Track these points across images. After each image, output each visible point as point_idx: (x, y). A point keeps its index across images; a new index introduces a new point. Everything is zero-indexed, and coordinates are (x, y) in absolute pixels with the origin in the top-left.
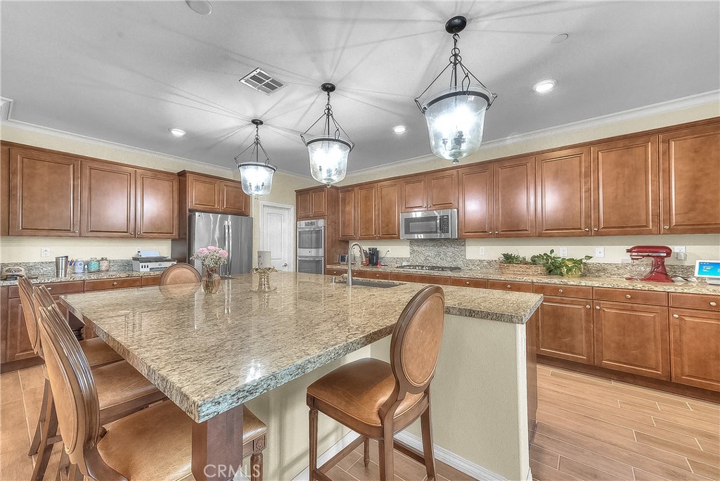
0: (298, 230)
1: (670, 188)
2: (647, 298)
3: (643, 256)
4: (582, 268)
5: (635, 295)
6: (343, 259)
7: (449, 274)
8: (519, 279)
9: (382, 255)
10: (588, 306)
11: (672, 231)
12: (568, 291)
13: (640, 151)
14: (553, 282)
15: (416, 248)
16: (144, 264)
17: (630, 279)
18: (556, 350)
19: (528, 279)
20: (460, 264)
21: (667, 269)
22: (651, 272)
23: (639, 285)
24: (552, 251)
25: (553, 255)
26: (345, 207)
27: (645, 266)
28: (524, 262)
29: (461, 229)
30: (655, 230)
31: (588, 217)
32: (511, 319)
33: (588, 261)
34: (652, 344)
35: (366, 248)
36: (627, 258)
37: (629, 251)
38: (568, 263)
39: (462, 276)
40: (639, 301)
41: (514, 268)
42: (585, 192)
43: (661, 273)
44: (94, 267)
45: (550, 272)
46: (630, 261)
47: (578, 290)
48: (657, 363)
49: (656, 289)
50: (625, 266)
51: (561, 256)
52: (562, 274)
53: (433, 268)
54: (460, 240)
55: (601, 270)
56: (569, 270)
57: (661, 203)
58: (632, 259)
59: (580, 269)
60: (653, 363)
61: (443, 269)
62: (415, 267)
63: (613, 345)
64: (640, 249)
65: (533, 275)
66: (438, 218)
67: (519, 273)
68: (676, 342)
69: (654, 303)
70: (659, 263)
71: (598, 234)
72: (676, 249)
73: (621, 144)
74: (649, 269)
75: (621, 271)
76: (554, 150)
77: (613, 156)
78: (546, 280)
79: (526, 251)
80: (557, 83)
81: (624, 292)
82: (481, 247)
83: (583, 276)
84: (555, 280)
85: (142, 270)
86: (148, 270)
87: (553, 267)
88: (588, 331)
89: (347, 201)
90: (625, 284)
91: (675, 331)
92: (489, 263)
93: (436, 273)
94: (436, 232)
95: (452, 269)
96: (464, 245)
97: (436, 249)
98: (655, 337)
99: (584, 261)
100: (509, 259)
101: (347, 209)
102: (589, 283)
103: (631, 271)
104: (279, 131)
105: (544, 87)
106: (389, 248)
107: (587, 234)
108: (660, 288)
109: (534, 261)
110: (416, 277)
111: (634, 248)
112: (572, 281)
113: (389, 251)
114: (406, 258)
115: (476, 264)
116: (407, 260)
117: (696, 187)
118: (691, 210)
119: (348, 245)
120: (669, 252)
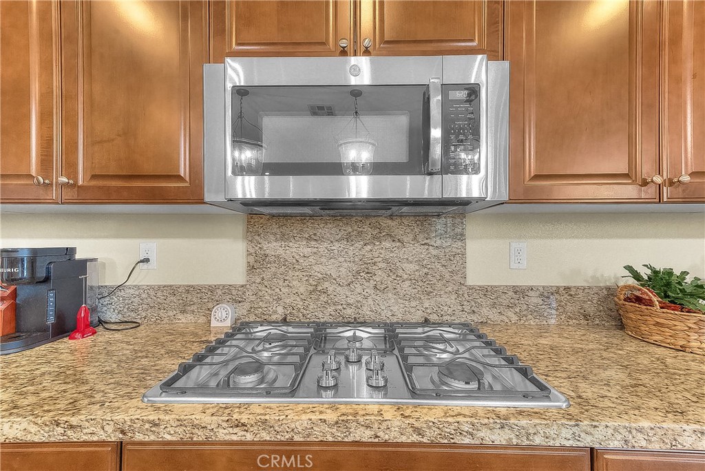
15: (272, 247)
92: (548, 295)
97: (355, 249)
113: (146, 260)
114: (228, 289)
115: (506, 303)
116: (230, 294)
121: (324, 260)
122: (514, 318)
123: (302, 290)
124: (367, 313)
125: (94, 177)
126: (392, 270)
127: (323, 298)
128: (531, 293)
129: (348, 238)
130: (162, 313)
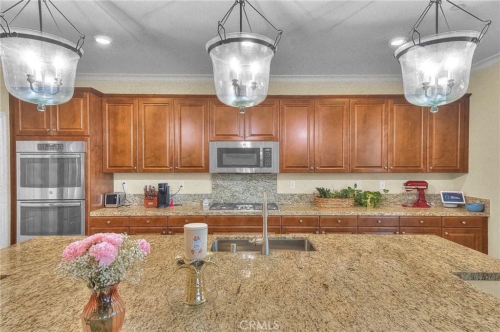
0: (19, 156)
1: (432, 139)
3: (413, 189)
8: (348, 213)
9: (172, 191)
14: (373, 214)
15: (220, 182)
17: (405, 206)
19: (356, 213)
20: (271, 198)
21: (426, 197)
22: (418, 201)
24: (355, 185)
28: (337, 196)
29: (283, 164)
30: (424, 169)
31: (386, 157)
35: (153, 182)
36: (404, 190)
37: (405, 184)
38: (369, 195)
39: (295, 214)
40: (427, 225)
41: (330, 203)
42: (385, 136)
55: (384, 200)
57: (428, 150)
58: (407, 191)
64: (412, 183)
66: (261, 149)
67: (336, 206)
69: (435, 225)
70: (421, 194)
71: (392, 172)
74: (415, 199)
77: (403, 109)
81: (419, 218)
82: (292, 182)
92: (300, 196)
96: (276, 179)
97: (244, 183)
106: (182, 182)
110: (241, 219)
111: (409, 182)
113: (181, 186)
114: (206, 195)
115: (288, 198)
116: (208, 197)
117: (445, 140)
118: (443, 156)
119: (112, 179)
120: (426, 184)
121: (235, 186)
122: (291, 203)
123: (229, 195)
124: (247, 201)
125: (182, 167)
126: (256, 189)
127: (235, 197)
128: (295, 196)
129: (242, 179)
130: (187, 202)
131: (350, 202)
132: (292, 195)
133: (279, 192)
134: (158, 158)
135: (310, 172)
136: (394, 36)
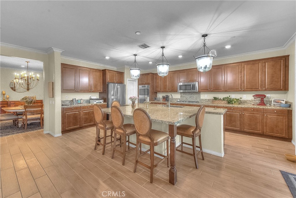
0: (139, 89)
1: (265, 77)
2: (258, 110)
3: (258, 98)
4: (239, 101)
5: (254, 109)
6: (156, 99)
7: (195, 103)
8: (219, 105)
10: (240, 113)
11: (266, 90)
12: (234, 109)
13: (257, 65)
15: (182, 95)
16: (95, 101)
17: (253, 105)
18: (230, 127)
19: (222, 105)
20: (198, 100)
21: (265, 101)
22: (260, 103)
23: (255, 107)
24: (230, 96)
25: (230, 97)
26: (156, 80)
27: (258, 100)
28: (220, 100)
29: (199, 89)
30: (261, 90)
31: (241, 85)
32: (220, 114)
33: (241, 99)
34: (259, 123)
35: (164, 95)
36: (253, 98)
37: (253, 96)
38: (234, 100)
40: (255, 111)
41: (217, 102)
42: (240, 77)
43: (262, 103)
44: (79, 102)
45: (229, 103)
46: (254, 99)
47: (237, 108)
48: (260, 129)
49: (260, 107)
50: (252, 101)
51: (233, 98)
52: (232, 104)
53: (189, 102)
54: (199, 92)
55: (245, 102)
56: (235, 102)
57: (263, 81)
59: (238, 102)
60: (259, 129)
61: (192, 102)
62: (183, 101)
63: (247, 124)
64: (257, 95)
65: (223, 104)
66: (192, 85)
67: (219, 103)
68: (265, 123)
69: (259, 111)
70: (262, 100)
71: (244, 91)
72: (267, 95)
73: (251, 63)
74: (259, 102)
75: (251, 102)
76: (231, 64)
77: (249, 66)
78: (228, 105)
79: (221, 96)
80: (232, 46)
81: (252, 108)
82: (206, 95)
83: (239, 104)
84: (231, 105)
85: (94, 103)
86: (96, 103)
87: (230, 101)
88: (240, 121)
89: (157, 78)
90: (252, 106)
91: (265, 120)
92: (209, 100)
93: (191, 103)
94: (191, 90)
95: (196, 102)
96: (200, 94)
97: (190, 95)
98: (260, 121)
99: (240, 99)
100: (215, 99)
101: (157, 81)
102: (241, 106)
103: (254, 102)
104: (141, 57)
105: (228, 47)
107: (241, 91)
108: (261, 107)
109: (224, 99)
111: (255, 95)
112: (236, 106)
114: (179, 99)
115: (204, 100)
117: (273, 77)
118: (271, 84)
119: (157, 94)
120: (265, 96)
122: (205, 102)
131: (225, 102)
132: (206, 99)
133: (201, 98)
134: (165, 88)
135: (209, 91)
136: (227, 45)
